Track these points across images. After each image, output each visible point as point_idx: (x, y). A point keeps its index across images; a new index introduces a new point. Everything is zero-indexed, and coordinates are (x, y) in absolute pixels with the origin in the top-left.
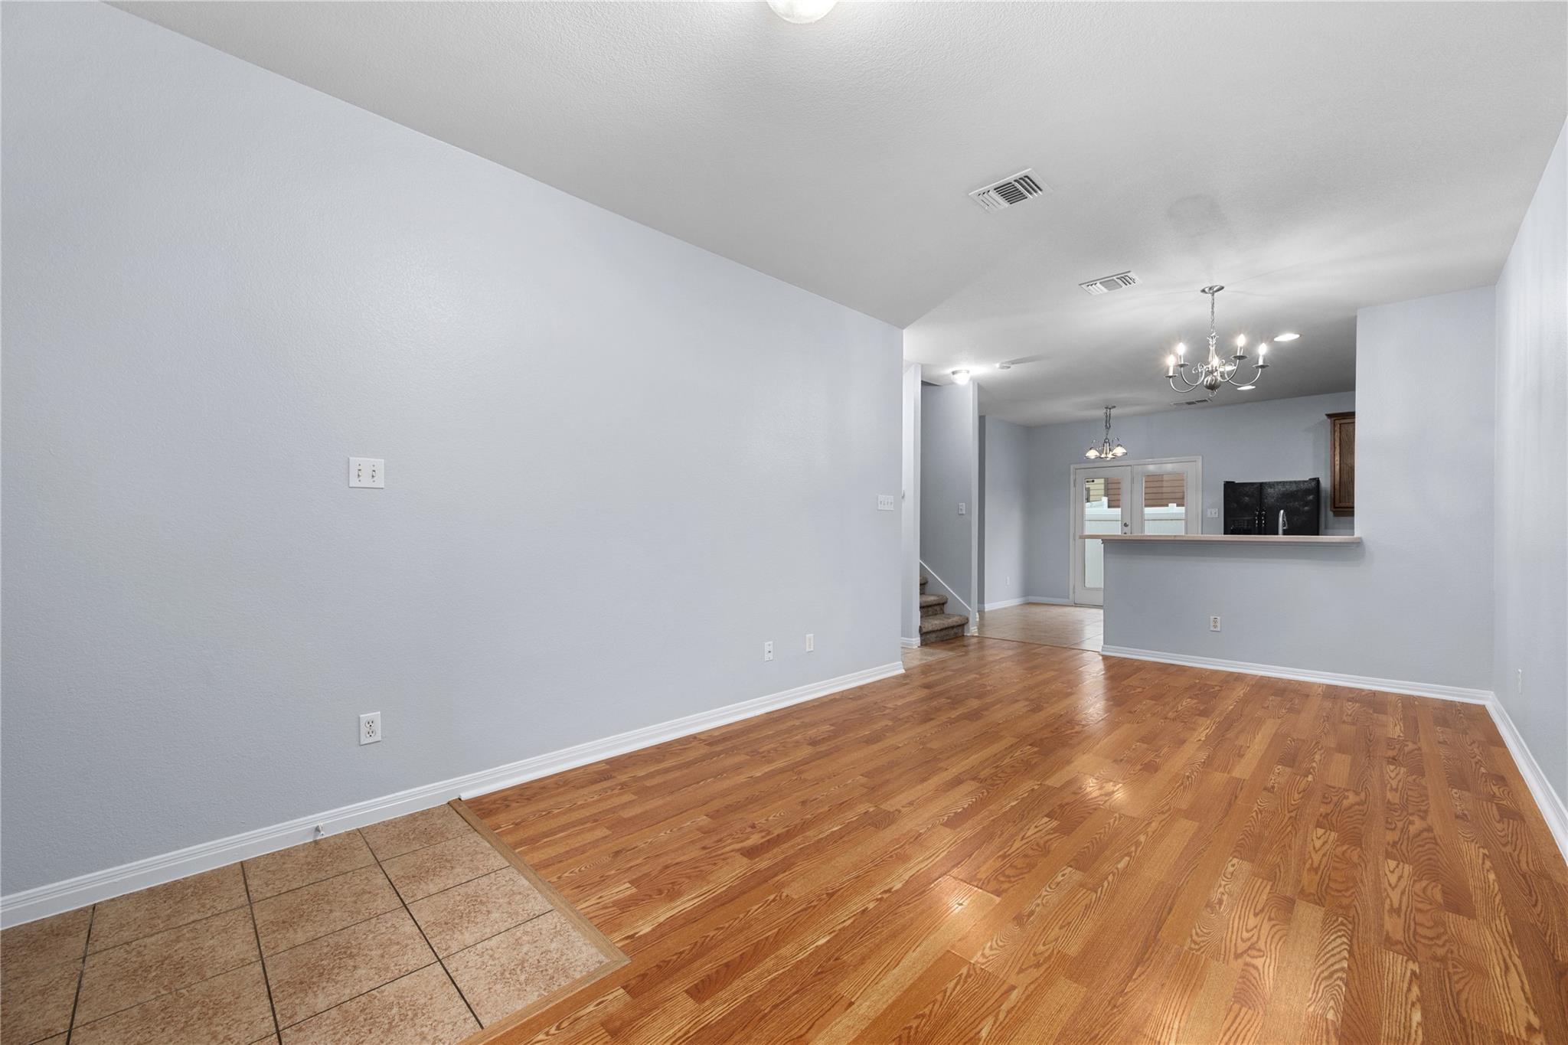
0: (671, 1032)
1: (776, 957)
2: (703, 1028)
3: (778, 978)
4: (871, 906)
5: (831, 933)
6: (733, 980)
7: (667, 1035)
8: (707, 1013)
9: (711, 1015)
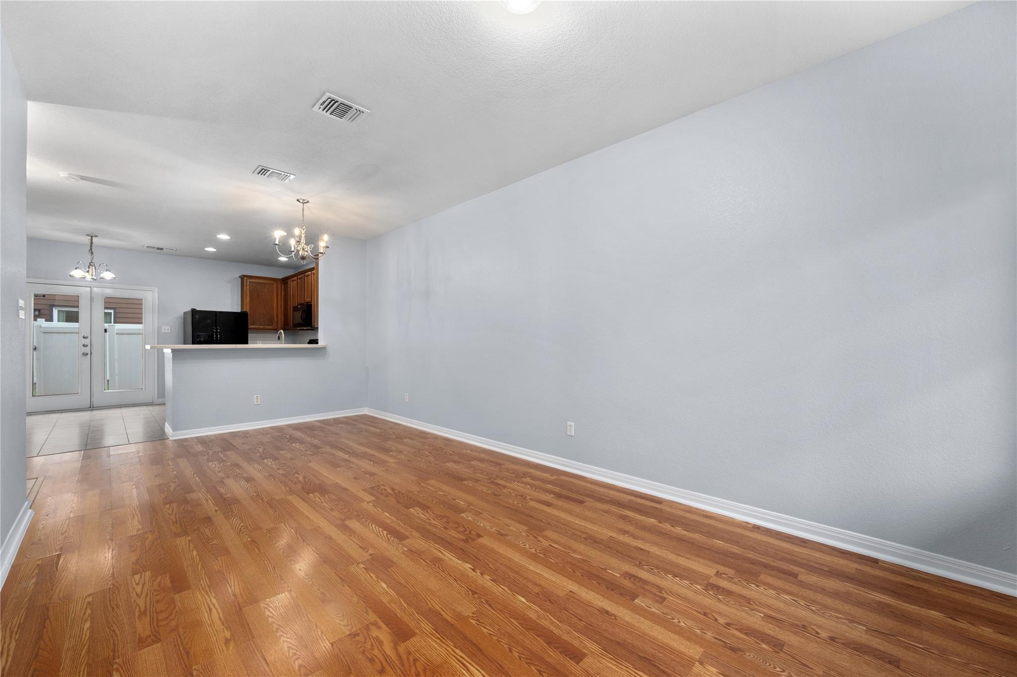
0: (614, 667)
1: (538, 619)
2: (605, 651)
3: (557, 619)
4: (488, 577)
5: (514, 595)
6: (563, 639)
7: (616, 669)
8: (593, 650)
9: (594, 648)
